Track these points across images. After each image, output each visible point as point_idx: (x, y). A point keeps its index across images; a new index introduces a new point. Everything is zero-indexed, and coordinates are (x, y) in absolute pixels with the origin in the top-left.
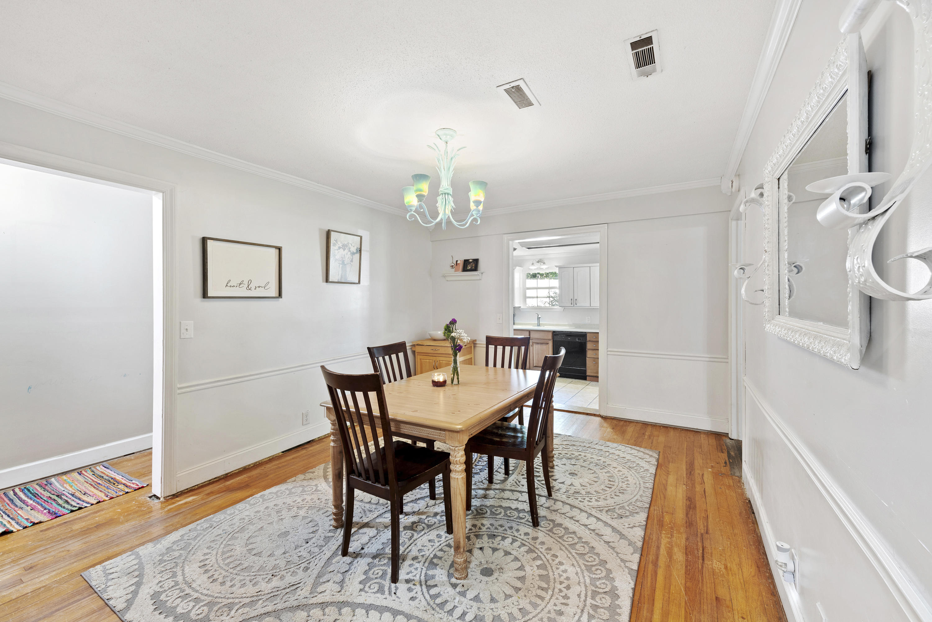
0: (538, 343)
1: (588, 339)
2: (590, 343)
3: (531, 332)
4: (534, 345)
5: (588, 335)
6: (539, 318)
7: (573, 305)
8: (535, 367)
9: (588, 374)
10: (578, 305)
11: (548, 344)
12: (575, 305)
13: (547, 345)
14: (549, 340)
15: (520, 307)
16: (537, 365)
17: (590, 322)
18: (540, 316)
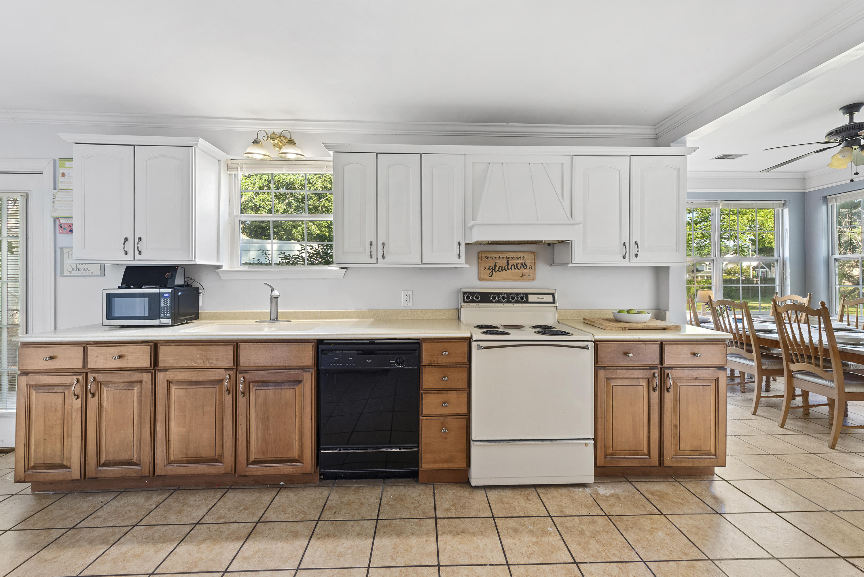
0: (264, 384)
1: (426, 359)
2: (431, 370)
3: (242, 347)
4: (253, 389)
5: (426, 346)
6: (274, 299)
7: (374, 260)
8: (254, 462)
9: (425, 466)
10: (387, 260)
11: (300, 382)
12: (381, 260)
13: (298, 388)
14: (304, 369)
15: (219, 267)
16: (261, 457)
17: (410, 304)
18: (276, 293)
